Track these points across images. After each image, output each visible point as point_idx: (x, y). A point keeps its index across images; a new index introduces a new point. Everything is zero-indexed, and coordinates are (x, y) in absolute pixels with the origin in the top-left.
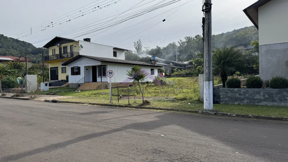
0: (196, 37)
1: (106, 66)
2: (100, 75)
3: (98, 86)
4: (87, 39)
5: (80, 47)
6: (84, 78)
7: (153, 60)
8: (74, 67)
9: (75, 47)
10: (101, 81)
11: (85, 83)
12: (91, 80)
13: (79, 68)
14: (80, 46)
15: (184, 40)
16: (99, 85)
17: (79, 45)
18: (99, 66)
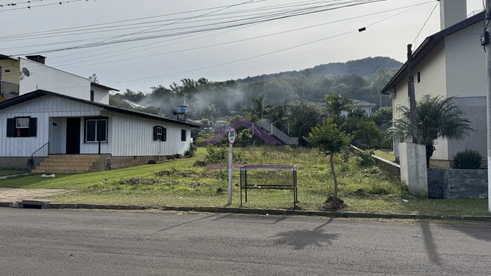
0: (200, 81)
1: (107, 118)
2: (90, 138)
3: (94, 163)
4: (38, 58)
5: (21, 74)
6: (47, 145)
7: (182, 114)
8: (15, 118)
9: (6, 71)
10: (97, 152)
11: (51, 156)
12: (64, 150)
13: (33, 122)
14: (21, 70)
15: (181, 84)
16: (94, 161)
17: (19, 67)
18: (86, 118)
